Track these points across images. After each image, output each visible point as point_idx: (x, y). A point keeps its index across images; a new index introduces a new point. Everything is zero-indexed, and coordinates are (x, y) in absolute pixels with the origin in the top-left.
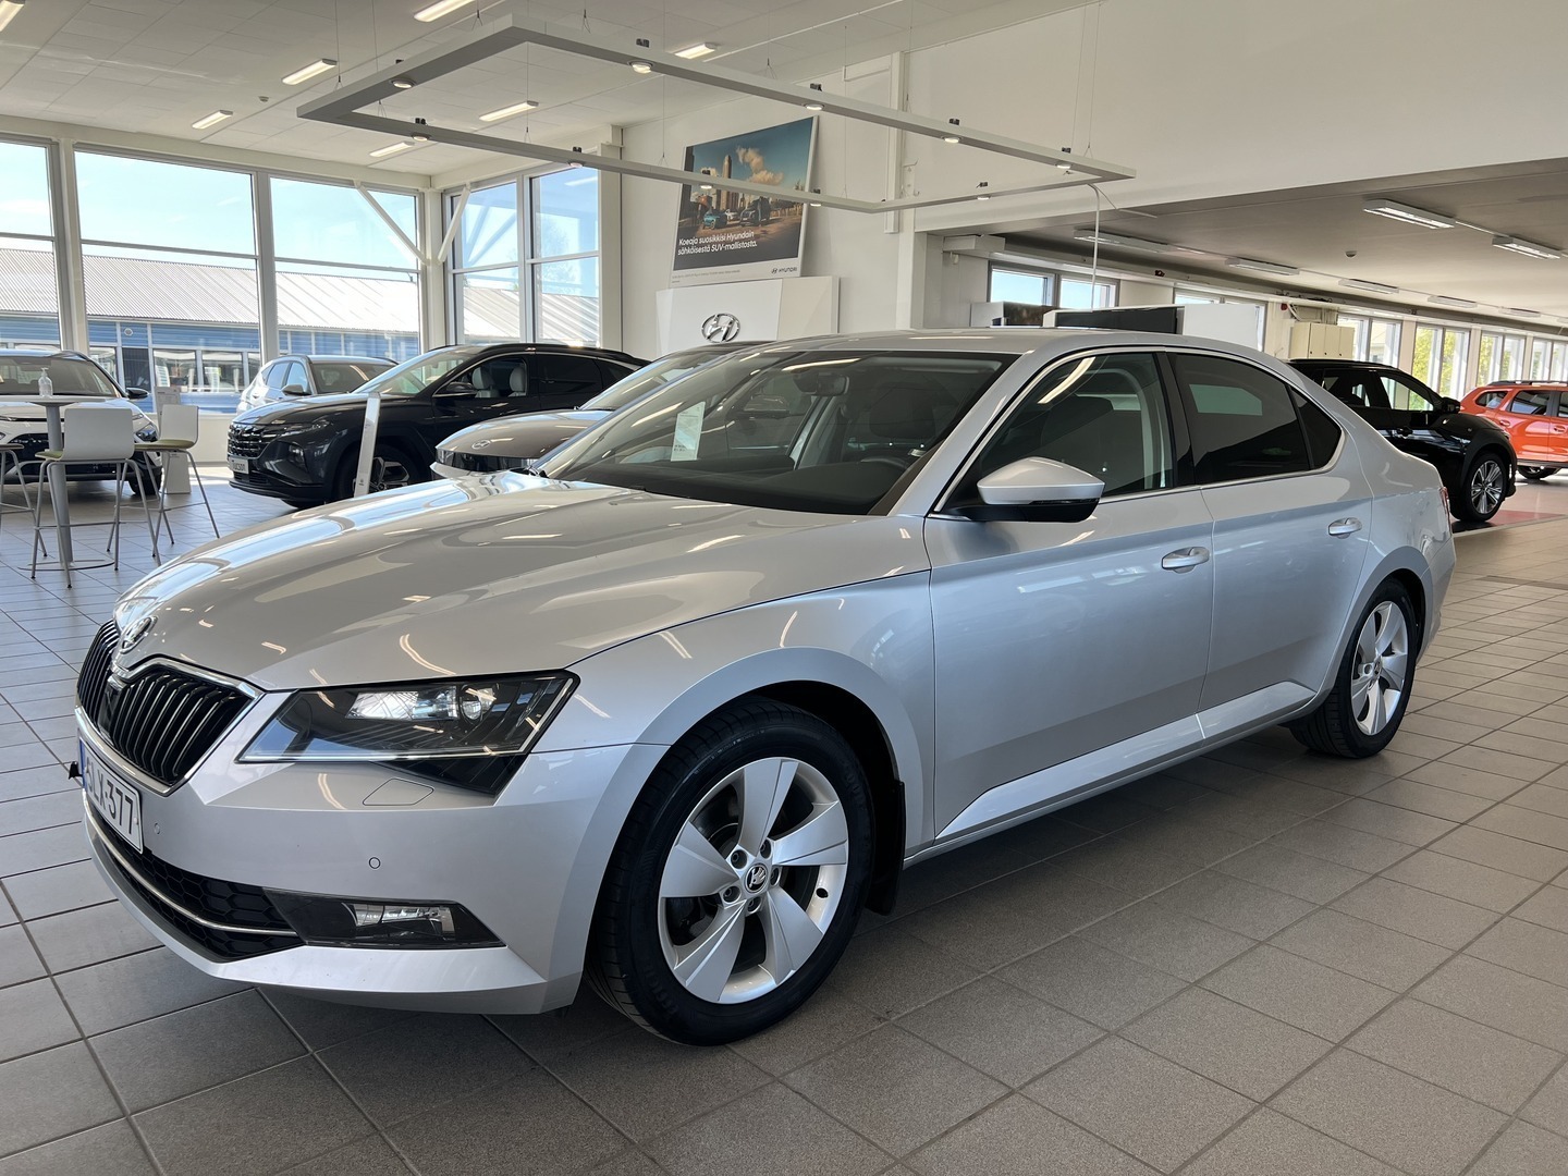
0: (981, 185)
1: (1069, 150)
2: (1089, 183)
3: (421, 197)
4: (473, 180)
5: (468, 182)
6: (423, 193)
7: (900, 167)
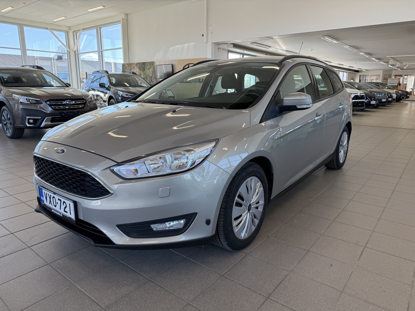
3: (67, 33)
4: (83, 28)
5: (81, 28)
6: (68, 32)
7: (207, 25)
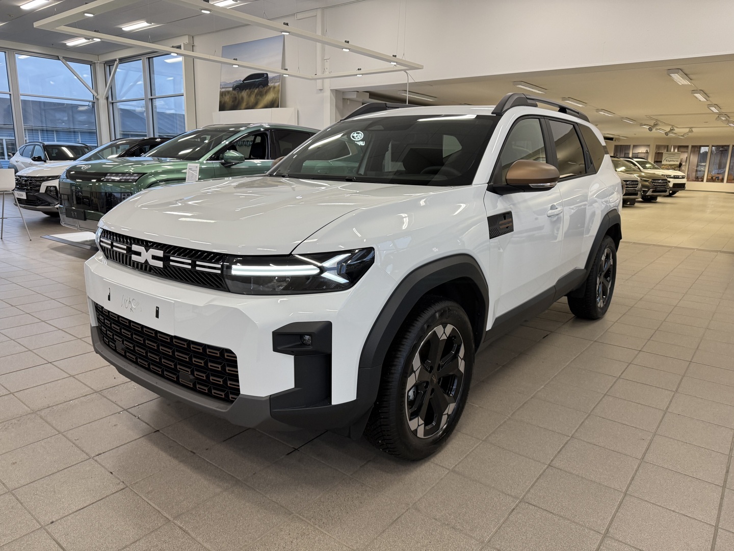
0: (359, 69)
1: (395, 56)
2: (405, 71)
3: (93, 65)
4: (120, 57)
5: (117, 58)
6: (95, 63)
7: (323, 60)
